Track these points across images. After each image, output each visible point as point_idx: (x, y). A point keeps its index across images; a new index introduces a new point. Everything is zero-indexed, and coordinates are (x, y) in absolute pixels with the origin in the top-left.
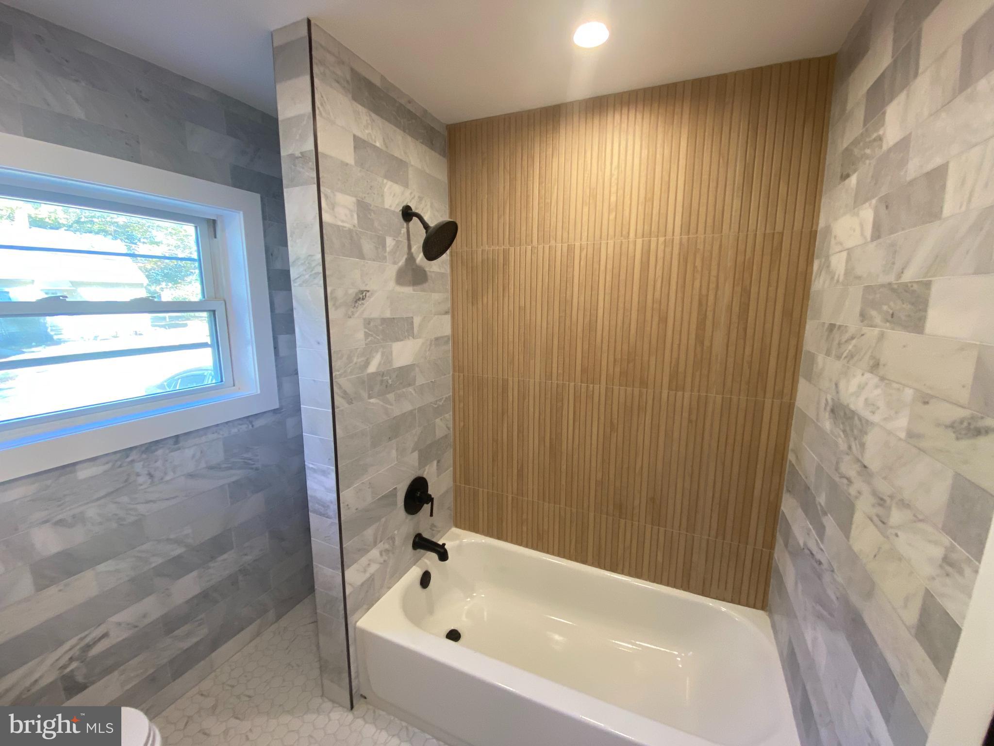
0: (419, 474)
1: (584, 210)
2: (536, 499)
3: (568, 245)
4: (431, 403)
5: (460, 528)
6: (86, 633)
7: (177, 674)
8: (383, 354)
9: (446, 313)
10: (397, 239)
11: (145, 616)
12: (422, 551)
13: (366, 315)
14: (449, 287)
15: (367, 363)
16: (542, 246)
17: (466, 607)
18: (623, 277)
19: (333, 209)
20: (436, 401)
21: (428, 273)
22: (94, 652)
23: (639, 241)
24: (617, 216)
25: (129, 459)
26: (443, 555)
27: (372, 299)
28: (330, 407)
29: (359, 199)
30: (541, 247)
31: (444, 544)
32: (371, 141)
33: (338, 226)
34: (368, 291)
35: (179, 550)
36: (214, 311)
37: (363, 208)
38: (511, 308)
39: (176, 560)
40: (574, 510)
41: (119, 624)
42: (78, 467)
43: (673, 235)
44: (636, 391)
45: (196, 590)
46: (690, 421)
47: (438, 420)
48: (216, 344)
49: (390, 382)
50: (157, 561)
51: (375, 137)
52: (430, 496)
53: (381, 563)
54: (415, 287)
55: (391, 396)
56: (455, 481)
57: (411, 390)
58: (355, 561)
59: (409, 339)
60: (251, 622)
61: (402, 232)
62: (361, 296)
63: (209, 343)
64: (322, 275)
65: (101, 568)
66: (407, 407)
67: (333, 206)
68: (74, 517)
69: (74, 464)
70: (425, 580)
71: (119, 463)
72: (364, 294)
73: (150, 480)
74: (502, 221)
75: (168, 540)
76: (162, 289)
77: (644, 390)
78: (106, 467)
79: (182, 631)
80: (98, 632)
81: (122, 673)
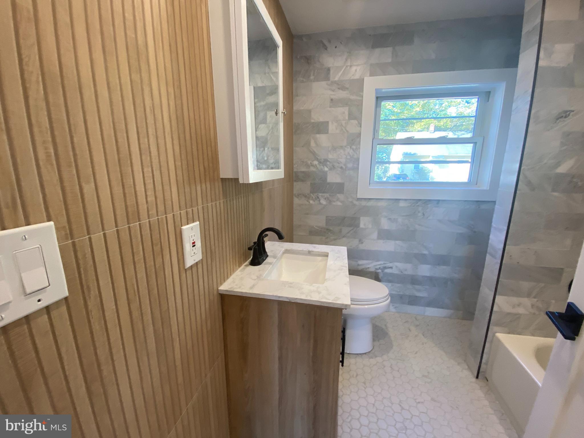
6: (387, 262)
8: (578, 161)
11: (406, 270)
15: (557, 165)
22: (386, 271)
25: (417, 204)
35: (426, 252)
36: (476, 145)
39: (424, 256)
41: (397, 267)
42: (401, 201)
45: (428, 274)
50: (416, 251)
53: (530, 313)
65: (397, 242)
68: (394, 219)
69: (400, 199)
71: (413, 205)
73: (422, 216)
75: (423, 245)
78: (409, 205)
79: (417, 287)
80: (390, 265)
81: (392, 285)
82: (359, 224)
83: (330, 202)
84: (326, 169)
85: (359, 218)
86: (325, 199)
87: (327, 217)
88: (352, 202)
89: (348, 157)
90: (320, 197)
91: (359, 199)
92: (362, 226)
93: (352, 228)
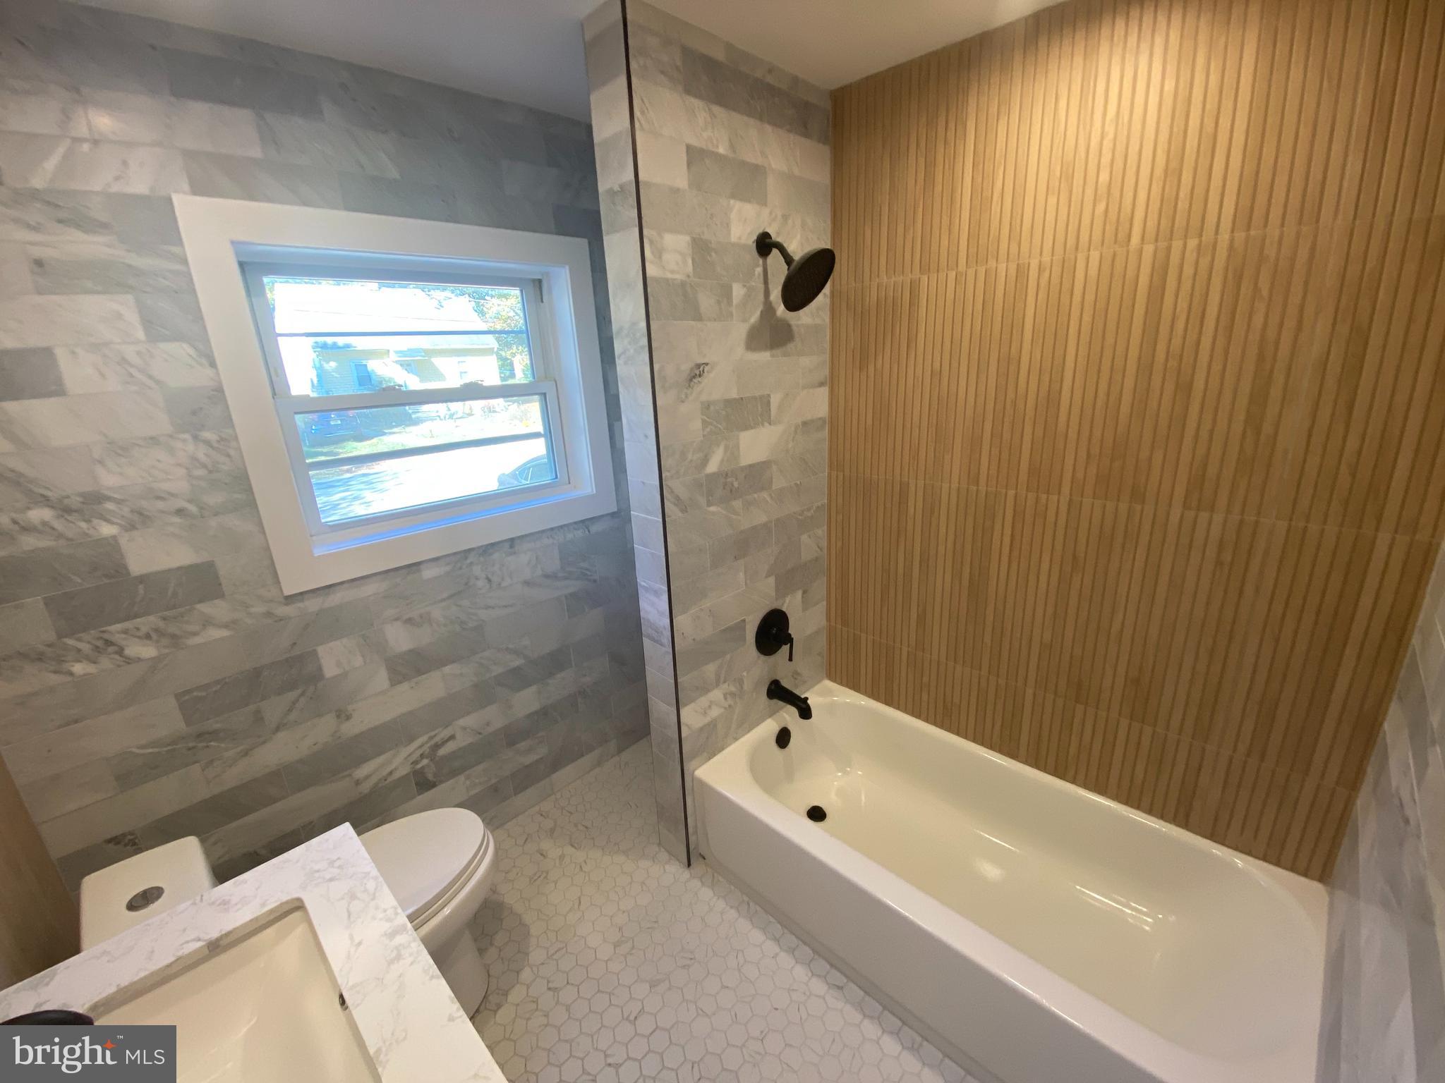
0: (776, 605)
1: (1050, 200)
2: (943, 659)
3: (1018, 265)
4: (794, 513)
5: (835, 681)
6: (436, 732)
7: (519, 789)
8: (726, 448)
9: (821, 384)
10: (748, 285)
11: (488, 724)
12: (781, 703)
13: (704, 398)
14: (827, 346)
15: (705, 461)
16: (974, 269)
17: (836, 783)
18: (1113, 315)
19: (660, 257)
20: (803, 511)
21: (794, 328)
22: (442, 752)
23: (1149, 249)
24: (1110, 210)
25: (468, 561)
26: (805, 712)
27: (712, 375)
28: (661, 516)
29: (694, 236)
30: (971, 272)
31: (807, 699)
32: (711, 148)
33: (667, 280)
34: (707, 364)
35: (518, 662)
36: (545, 394)
37: (701, 248)
38: (919, 371)
39: (515, 671)
40: (1002, 682)
41: (464, 729)
42: (422, 567)
43: (1217, 232)
44: (1123, 507)
45: (535, 706)
46: (1219, 563)
47: (804, 538)
48: (548, 434)
49: (736, 484)
50: (497, 670)
51: (717, 140)
52: (790, 635)
53: (725, 708)
54: (774, 352)
55: (737, 504)
56: (828, 619)
57: (766, 496)
58: (693, 700)
59: (763, 425)
60: (590, 749)
61: (756, 273)
62: (698, 373)
63: (542, 432)
64: (647, 349)
65: (447, 669)
66: (759, 517)
67: (659, 254)
68: (421, 616)
69: (419, 564)
70: (783, 738)
71: (457, 566)
72: (701, 369)
73: (489, 585)
74: (909, 237)
75: (507, 649)
76: (514, 355)
77: (1138, 507)
78: (448, 568)
79: (523, 745)
80: (445, 733)
81: (468, 778)
82: (320, 669)
83: (176, 641)
84: (107, 530)
85: (314, 653)
86: (148, 637)
87: (178, 696)
88: (269, 614)
89: (200, 472)
90: (118, 638)
91: (290, 599)
92: (330, 670)
93: (299, 691)
